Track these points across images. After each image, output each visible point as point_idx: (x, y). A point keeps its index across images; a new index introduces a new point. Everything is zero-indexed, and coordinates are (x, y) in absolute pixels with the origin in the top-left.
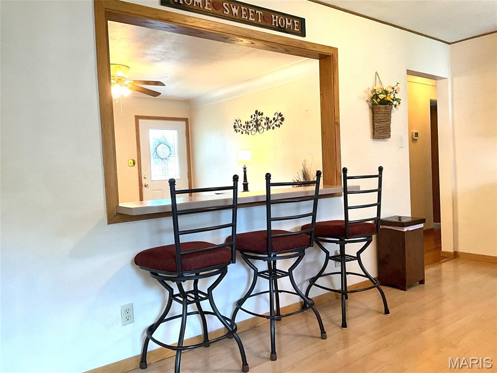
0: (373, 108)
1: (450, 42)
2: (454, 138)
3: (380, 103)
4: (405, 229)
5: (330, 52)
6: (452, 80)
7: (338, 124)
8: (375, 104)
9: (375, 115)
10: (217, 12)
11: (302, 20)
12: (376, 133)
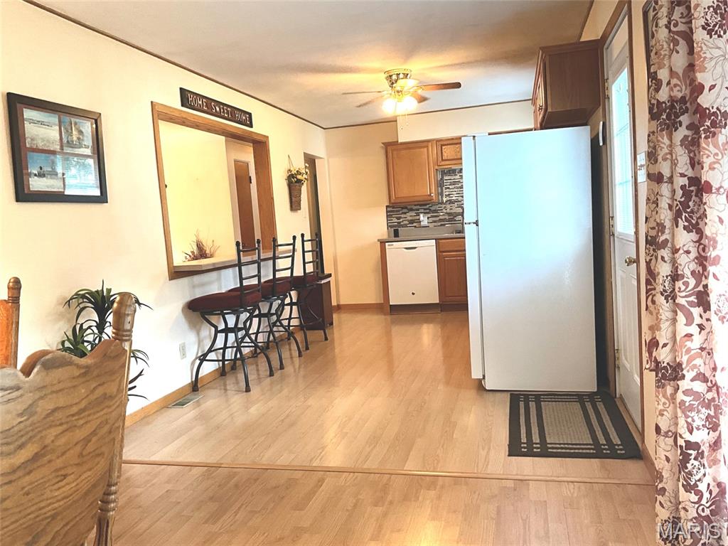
0: (290, 185)
1: (324, 127)
2: (332, 209)
3: (296, 182)
4: (323, 282)
6: (328, 160)
7: (273, 198)
8: (292, 182)
9: (292, 191)
10: (209, 111)
11: (250, 114)
12: (293, 206)
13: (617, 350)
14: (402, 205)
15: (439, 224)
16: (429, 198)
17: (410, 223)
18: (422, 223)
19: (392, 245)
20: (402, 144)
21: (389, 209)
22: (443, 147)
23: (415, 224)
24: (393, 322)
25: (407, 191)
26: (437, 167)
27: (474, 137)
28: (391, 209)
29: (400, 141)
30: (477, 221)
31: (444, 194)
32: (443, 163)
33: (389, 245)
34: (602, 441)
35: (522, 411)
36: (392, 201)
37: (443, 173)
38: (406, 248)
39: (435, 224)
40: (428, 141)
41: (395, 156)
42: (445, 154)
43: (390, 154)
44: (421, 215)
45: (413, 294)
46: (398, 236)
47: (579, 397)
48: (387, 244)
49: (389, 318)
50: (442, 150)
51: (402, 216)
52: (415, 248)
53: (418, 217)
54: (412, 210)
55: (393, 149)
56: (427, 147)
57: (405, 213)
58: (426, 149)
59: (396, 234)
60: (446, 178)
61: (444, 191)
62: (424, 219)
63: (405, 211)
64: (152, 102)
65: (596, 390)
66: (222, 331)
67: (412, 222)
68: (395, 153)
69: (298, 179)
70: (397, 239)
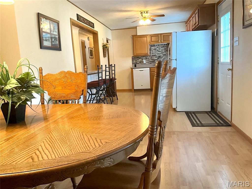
1: (111, 29)
2: (113, 57)
4: (114, 81)
5: (96, 32)
6: (112, 41)
7: (99, 53)
8: (104, 48)
9: (104, 51)
10: (84, 22)
11: (94, 24)
12: (105, 56)
13: (218, 98)
14: (137, 56)
15: (149, 63)
16: (147, 54)
17: (140, 63)
18: (144, 63)
19: (135, 70)
20: (138, 36)
21: (133, 58)
22: (152, 37)
23: (141, 63)
24: (135, 95)
25: (139, 52)
26: (150, 44)
27: (176, 32)
28: (134, 58)
29: (138, 35)
30: (176, 59)
31: (151, 53)
32: (152, 42)
33: (134, 70)
34: (218, 122)
35: (191, 116)
36: (135, 55)
37: (151, 46)
38: (140, 71)
39: (148, 63)
40: (147, 35)
41: (136, 40)
42: (152, 40)
43: (134, 40)
44: (144, 60)
45: (142, 86)
46: (136, 67)
47: (206, 112)
48: (133, 69)
49: (134, 93)
50: (151, 38)
51: (137, 60)
52: (143, 70)
53: (142, 61)
54: (140, 58)
55: (135, 38)
56: (147, 37)
57: (138, 59)
58: (146, 38)
59: (135, 66)
60: (152, 48)
61: (151, 52)
62: (144, 61)
63: (138, 58)
64: (70, 18)
65: (210, 111)
66: (90, 95)
67: (140, 62)
68: (136, 39)
69: (106, 47)
70: (136, 68)
